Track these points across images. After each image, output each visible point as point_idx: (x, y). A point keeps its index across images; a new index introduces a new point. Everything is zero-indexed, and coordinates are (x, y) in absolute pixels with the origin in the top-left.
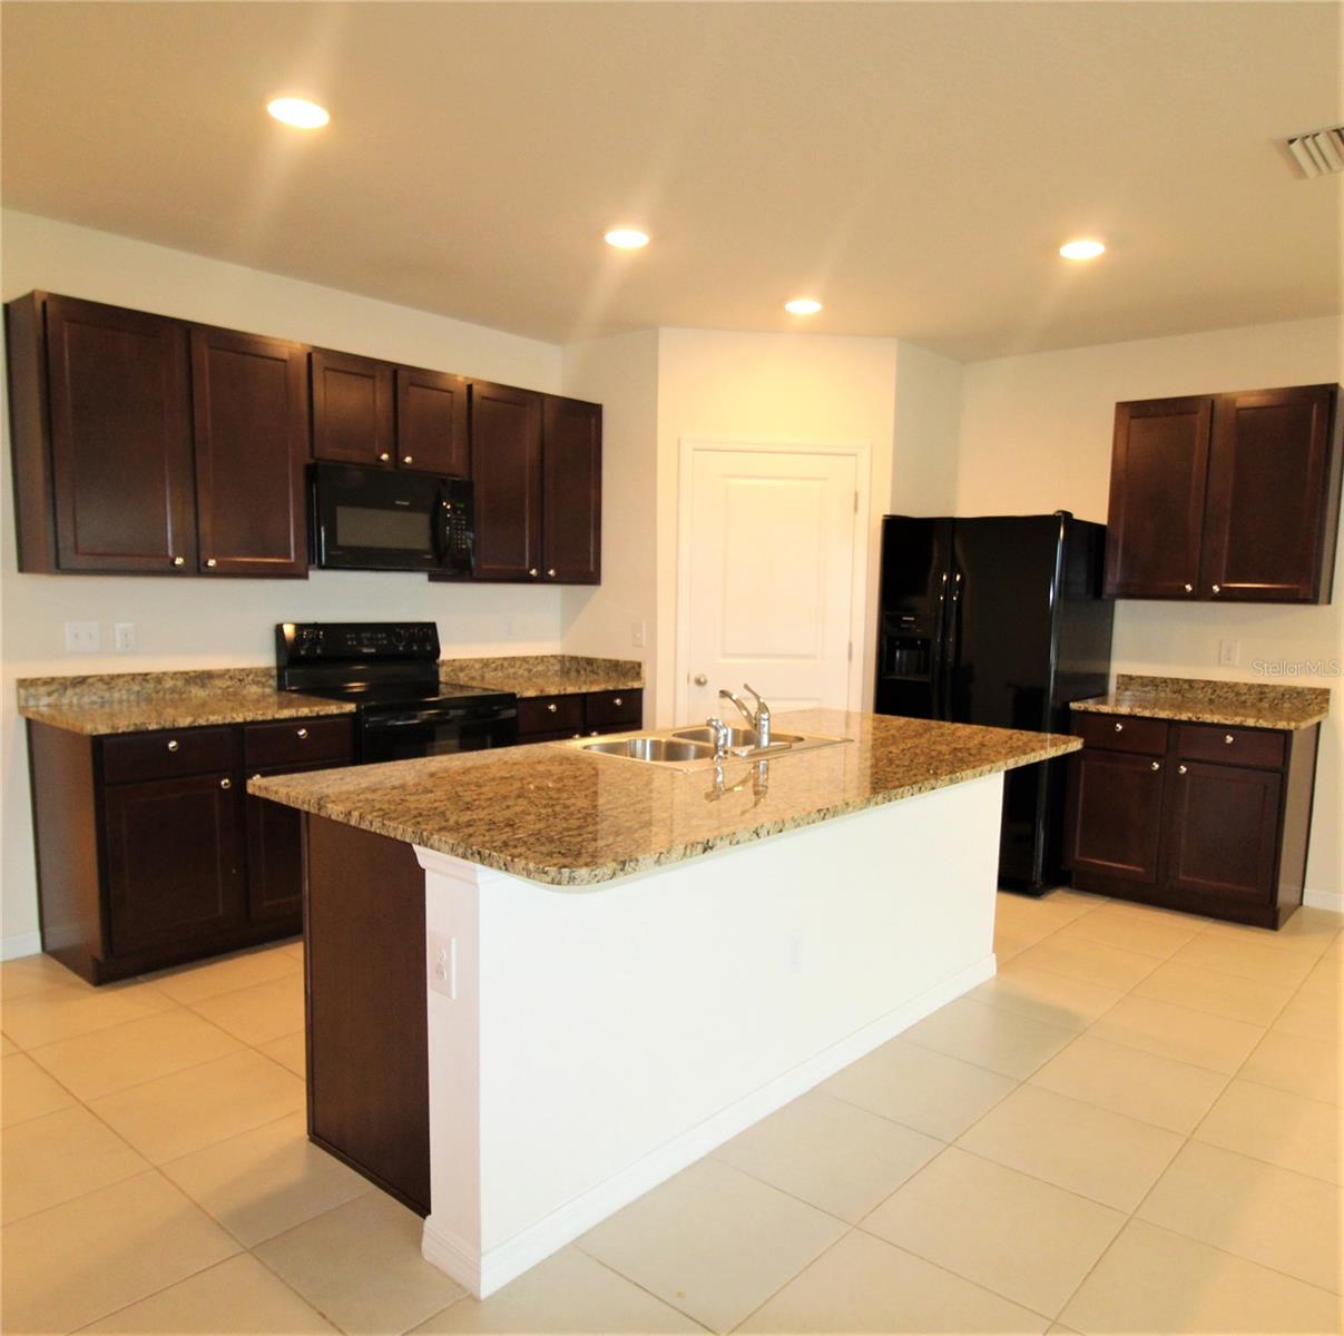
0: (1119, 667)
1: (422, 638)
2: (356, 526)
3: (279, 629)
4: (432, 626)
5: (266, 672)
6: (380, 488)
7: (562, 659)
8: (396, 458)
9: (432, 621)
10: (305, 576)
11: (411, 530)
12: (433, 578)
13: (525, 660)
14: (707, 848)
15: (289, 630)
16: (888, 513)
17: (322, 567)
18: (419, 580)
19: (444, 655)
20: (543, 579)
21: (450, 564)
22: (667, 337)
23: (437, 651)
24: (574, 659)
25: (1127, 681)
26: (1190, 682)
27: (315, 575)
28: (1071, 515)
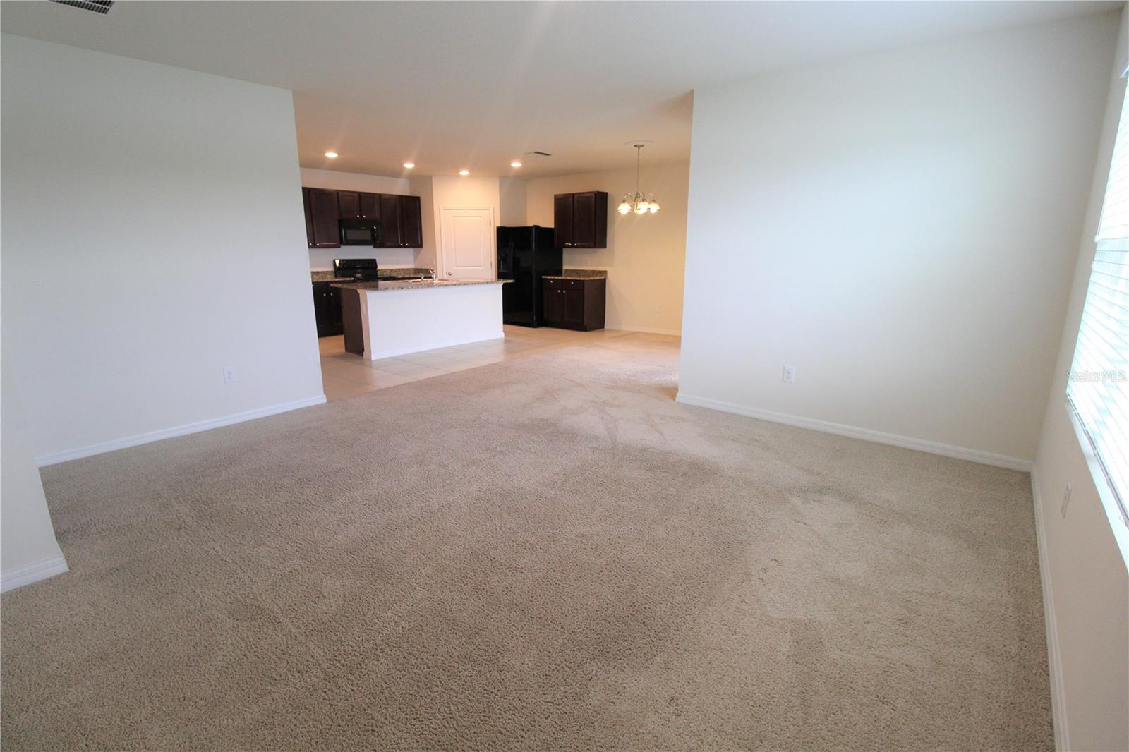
0: (565, 267)
1: (372, 263)
2: (352, 234)
3: (334, 262)
4: (375, 260)
5: (332, 272)
6: (359, 225)
7: (415, 269)
8: (361, 216)
9: (374, 258)
10: (340, 247)
11: (367, 235)
12: (374, 247)
13: (403, 269)
14: (402, 288)
15: (337, 262)
16: (499, 225)
17: (344, 245)
18: (371, 248)
19: (379, 268)
20: (404, 246)
21: (377, 243)
22: (434, 179)
23: (377, 267)
24: (417, 269)
25: (567, 271)
26: (579, 271)
27: (342, 247)
28: (539, 226)
